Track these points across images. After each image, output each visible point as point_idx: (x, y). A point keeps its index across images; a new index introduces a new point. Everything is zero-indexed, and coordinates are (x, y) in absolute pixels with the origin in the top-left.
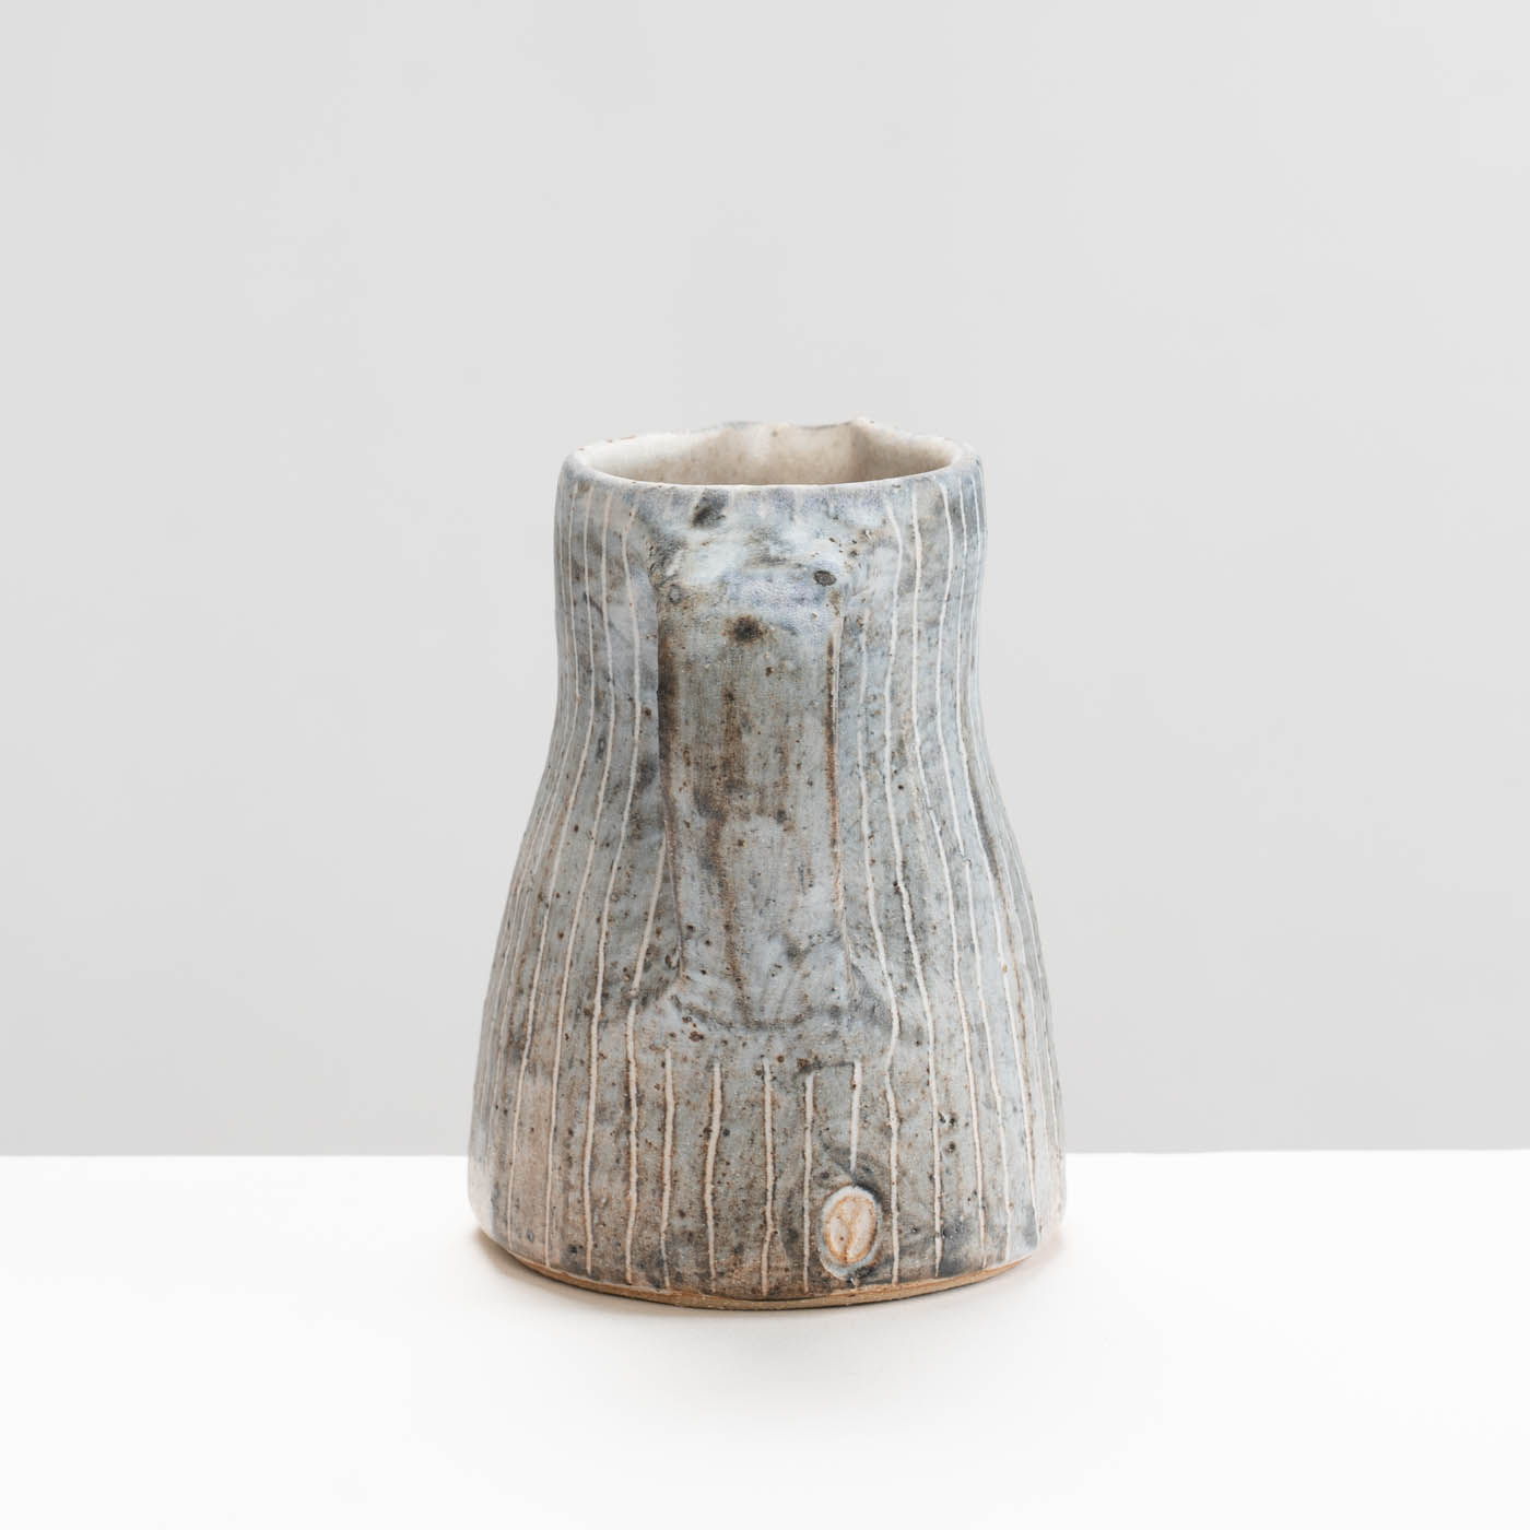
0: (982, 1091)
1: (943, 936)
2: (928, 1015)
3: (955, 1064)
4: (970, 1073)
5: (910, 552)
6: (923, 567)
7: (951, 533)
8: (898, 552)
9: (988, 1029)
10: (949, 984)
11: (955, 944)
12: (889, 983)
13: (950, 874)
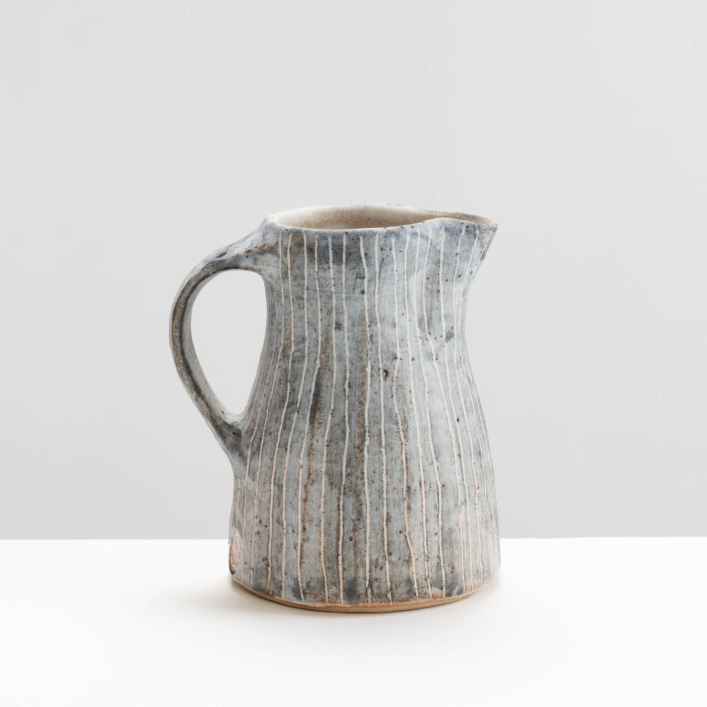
0: (276, 514)
1: (273, 438)
2: (259, 469)
3: (265, 496)
4: (272, 503)
5: (285, 261)
6: (291, 269)
7: (306, 259)
8: (279, 258)
9: (284, 489)
10: (270, 460)
11: (278, 443)
12: (250, 448)
13: (286, 413)
